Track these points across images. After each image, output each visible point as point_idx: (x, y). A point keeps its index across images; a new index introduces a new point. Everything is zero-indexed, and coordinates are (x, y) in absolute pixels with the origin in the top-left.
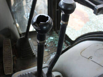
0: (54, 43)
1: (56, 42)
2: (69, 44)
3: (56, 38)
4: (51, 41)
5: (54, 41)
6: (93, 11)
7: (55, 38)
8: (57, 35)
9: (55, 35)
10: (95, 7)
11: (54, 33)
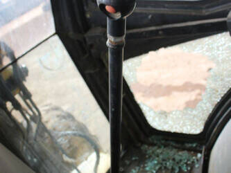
0: (165, 168)
1: (168, 163)
2: (197, 146)
3: (161, 157)
4: (157, 168)
5: (162, 164)
6: (228, 33)
7: (158, 156)
8: (156, 147)
9: (153, 152)
10: (228, 21)
11: (146, 151)
